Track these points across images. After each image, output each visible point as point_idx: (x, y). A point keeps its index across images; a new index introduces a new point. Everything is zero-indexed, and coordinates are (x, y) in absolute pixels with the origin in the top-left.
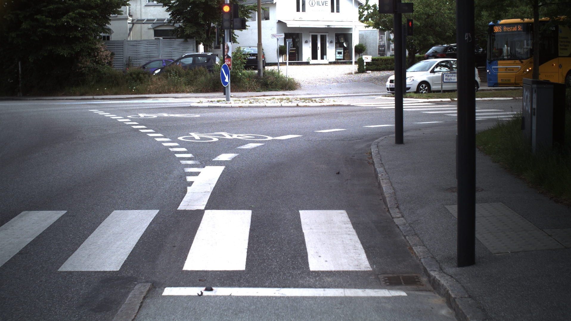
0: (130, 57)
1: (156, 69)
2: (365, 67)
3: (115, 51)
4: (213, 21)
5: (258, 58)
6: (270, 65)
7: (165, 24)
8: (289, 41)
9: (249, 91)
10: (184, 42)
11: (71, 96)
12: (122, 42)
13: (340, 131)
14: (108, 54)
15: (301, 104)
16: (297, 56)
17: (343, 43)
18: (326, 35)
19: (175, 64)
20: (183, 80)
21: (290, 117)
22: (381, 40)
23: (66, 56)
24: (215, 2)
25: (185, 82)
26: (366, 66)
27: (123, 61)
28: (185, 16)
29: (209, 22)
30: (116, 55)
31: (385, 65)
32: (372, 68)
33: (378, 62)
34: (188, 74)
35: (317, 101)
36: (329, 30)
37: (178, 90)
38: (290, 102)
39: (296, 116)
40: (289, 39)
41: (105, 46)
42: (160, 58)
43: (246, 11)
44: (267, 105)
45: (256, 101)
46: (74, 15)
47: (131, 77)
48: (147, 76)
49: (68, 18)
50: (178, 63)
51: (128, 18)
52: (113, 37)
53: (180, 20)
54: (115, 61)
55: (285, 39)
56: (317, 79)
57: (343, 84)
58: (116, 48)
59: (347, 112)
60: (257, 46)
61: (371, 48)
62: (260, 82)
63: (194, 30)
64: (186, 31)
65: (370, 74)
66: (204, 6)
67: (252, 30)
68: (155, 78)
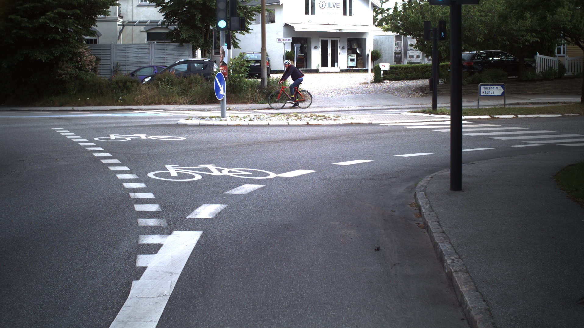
0: (118, 63)
1: (146, 76)
2: (382, 76)
3: (102, 56)
4: (212, 23)
5: (262, 66)
6: (275, 72)
7: (159, 27)
8: (297, 46)
9: (252, 103)
10: (178, 46)
11: (49, 106)
12: (109, 46)
13: (366, 163)
14: (92, 60)
15: (312, 122)
16: (305, 63)
17: (356, 49)
18: (337, 40)
19: (168, 71)
20: (176, 89)
21: (299, 140)
22: (397, 46)
23: (44, 61)
24: (214, 2)
25: (178, 92)
26: (383, 74)
27: (110, 67)
28: (180, 17)
29: (207, 24)
30: (102, 61)
31: (405, 74)
32: (390, 77)
33: (397, 71)
34: (182, 83)
35: (331, 118)
36: (340, 34)
37: (170, 101)
38: (299, 119)
39: (306, 139)
40: (297, 44)
41: (89, 51)
42: (152, 64)
43: (249, 13)
44: (271, 123)
45: (257, 118)
46: (53, 15)
47: (118, 86)
48: (135, 84)
49: (46, 18)
50: (171, 70)
51: (117, 20)
52: (101, 41)
53: (175, 22)
54: (101, 67)
55: (292, 44)
56: (328, 90)
57: (358, 96)
58: (103, 52)
59: (370, 133)
60: (260, 51)
61: (386, 55)
62: (264, 93)
63: (191, 33)
64: (182, 34)
65: (387, 83)
66: (201, 7)
67: (256, 34)
68: (144, 87)
